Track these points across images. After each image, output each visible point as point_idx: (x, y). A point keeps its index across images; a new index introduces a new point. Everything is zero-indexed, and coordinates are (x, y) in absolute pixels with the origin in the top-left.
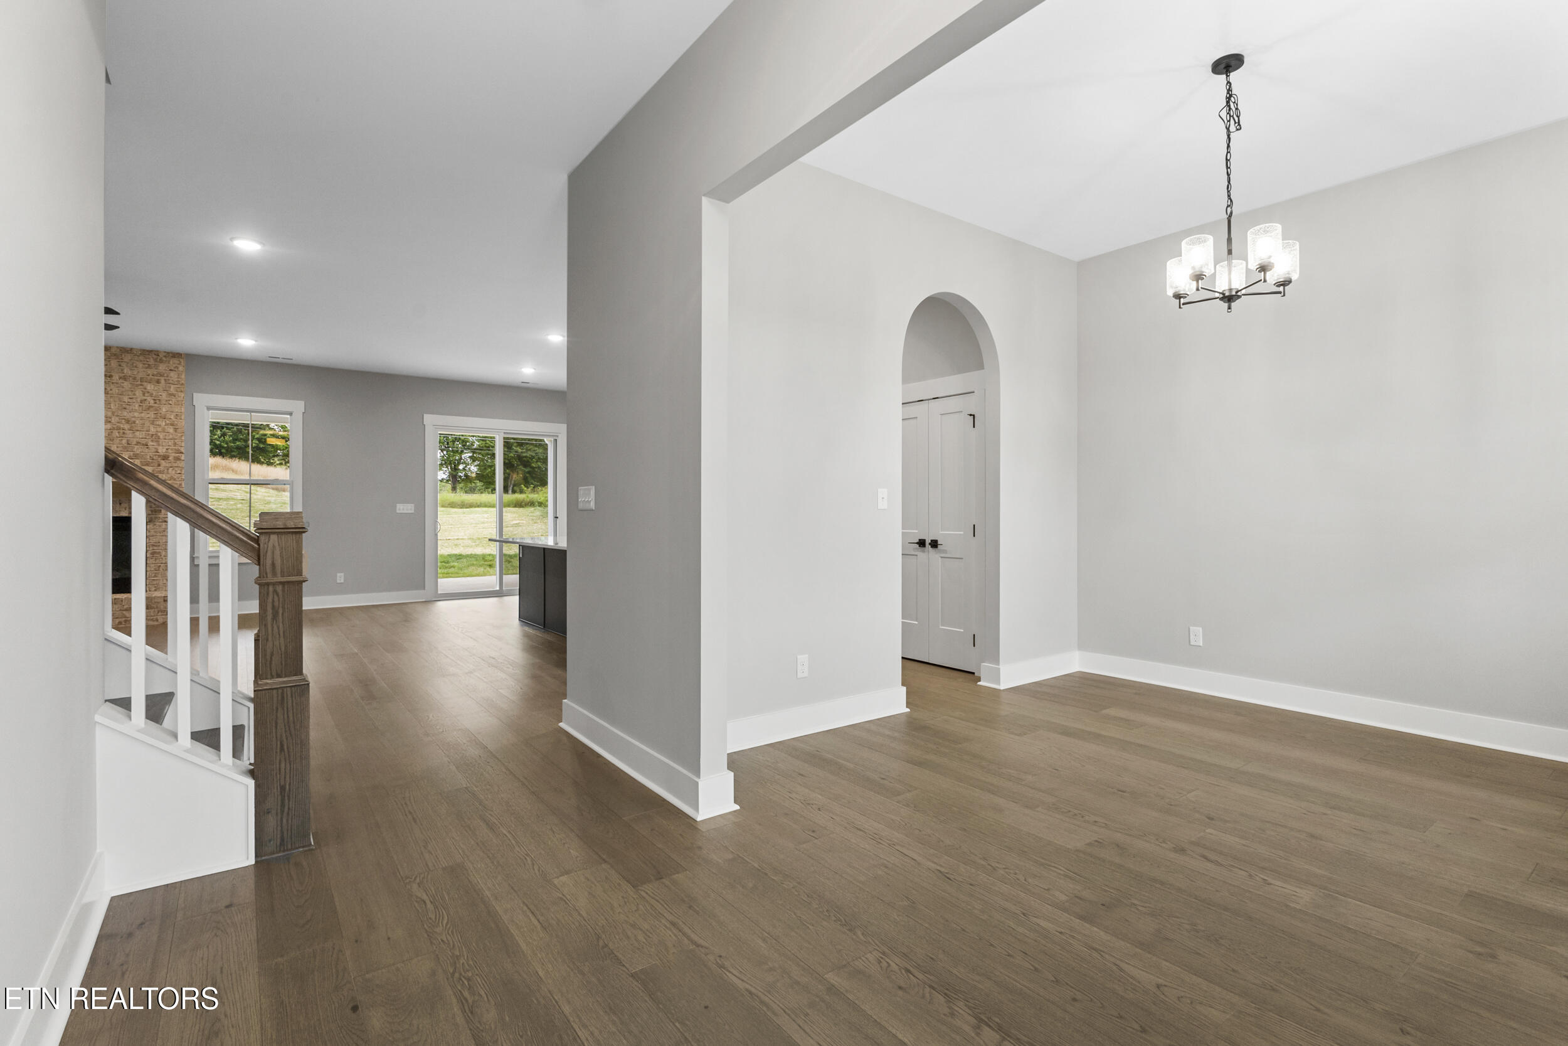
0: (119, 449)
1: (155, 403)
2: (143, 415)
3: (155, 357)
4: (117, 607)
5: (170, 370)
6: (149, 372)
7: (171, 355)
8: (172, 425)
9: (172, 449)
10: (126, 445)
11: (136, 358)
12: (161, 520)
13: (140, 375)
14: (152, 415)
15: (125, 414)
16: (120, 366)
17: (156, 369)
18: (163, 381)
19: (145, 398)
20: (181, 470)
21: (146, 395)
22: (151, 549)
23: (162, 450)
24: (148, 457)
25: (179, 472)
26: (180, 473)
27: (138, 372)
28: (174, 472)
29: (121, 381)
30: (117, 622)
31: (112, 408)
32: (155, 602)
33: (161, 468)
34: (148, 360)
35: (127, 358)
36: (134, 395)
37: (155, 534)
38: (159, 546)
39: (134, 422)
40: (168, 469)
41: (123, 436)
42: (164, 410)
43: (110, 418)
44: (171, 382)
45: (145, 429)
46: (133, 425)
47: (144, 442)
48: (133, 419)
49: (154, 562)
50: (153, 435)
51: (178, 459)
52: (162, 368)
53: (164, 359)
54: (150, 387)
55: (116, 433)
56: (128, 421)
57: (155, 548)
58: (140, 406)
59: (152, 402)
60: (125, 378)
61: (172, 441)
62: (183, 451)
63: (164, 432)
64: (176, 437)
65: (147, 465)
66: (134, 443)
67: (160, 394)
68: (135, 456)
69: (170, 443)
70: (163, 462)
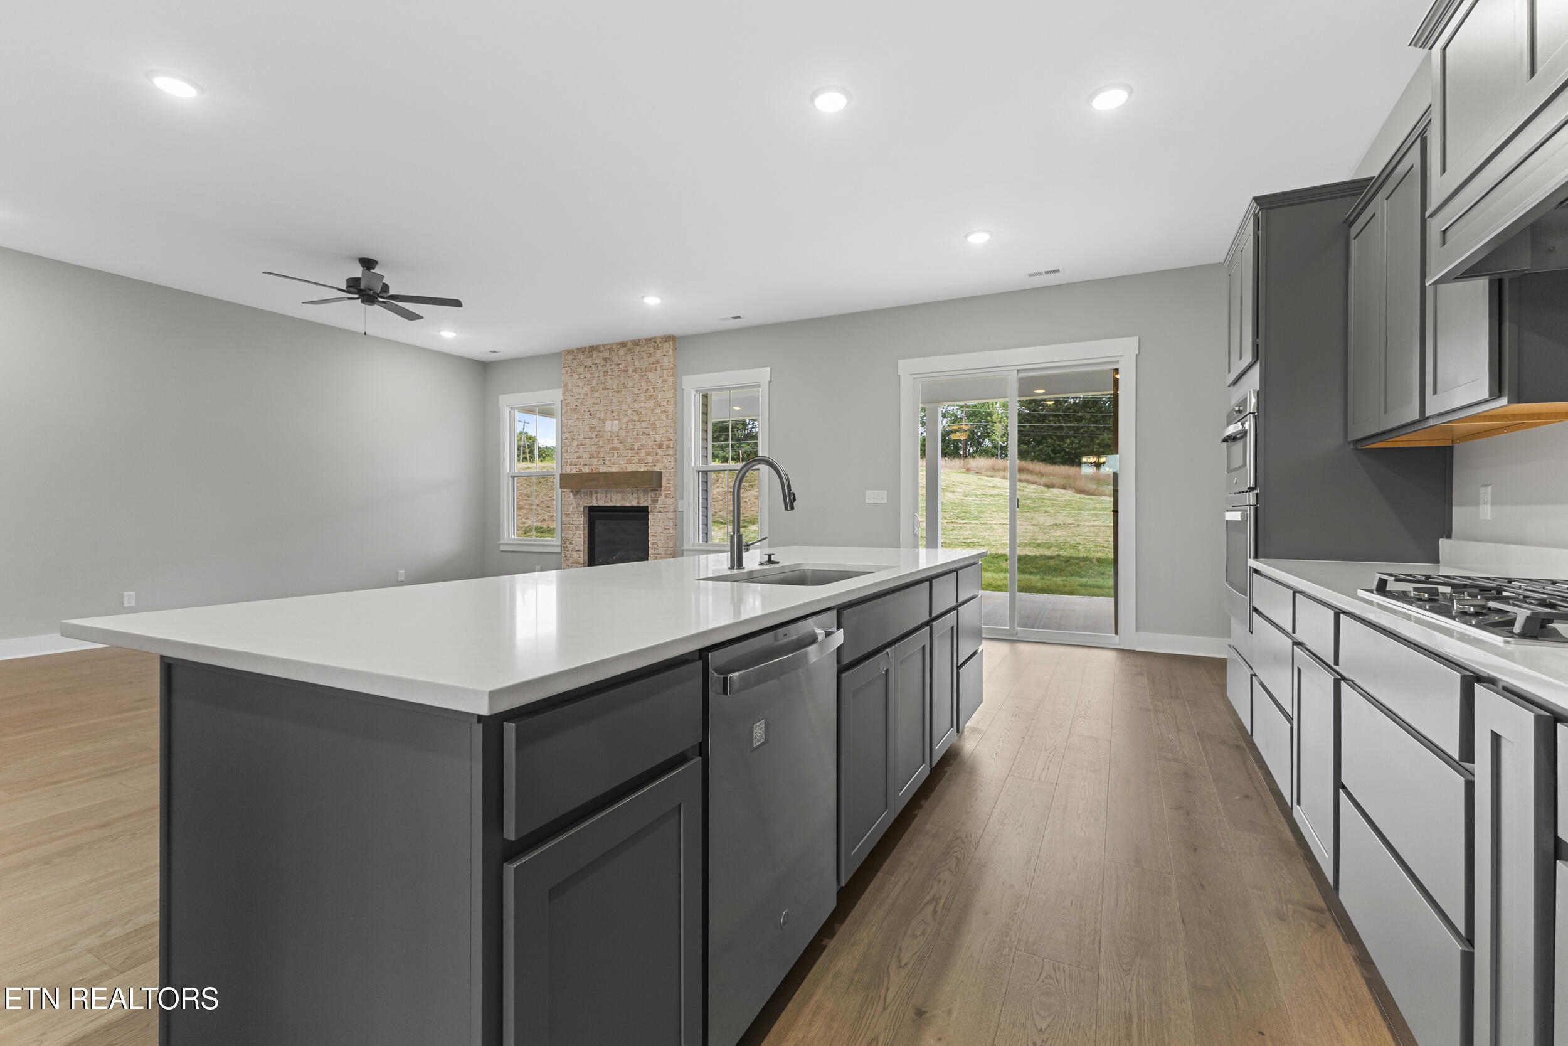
0: (632, 441)
1: (654, 391)
2: (646, 404)
3: (654, 344)
5: (664, 356)
6: (651, 360)
7: (664, 340)
8: (665, 412)
9: (665, 437)
10: (636, 436)
11: (642, 348)
12: (657, 511)
13: (645, 365)
14: (652, 404)
15: (636, 405)
16: (633, 359)
17: (655, 357)
18: (659, 369)
19: (647, 387)
20: (672, 459)
21: (649, 384)
22: (652, 539)
23: (658, 439)
24: (650, 447)
25: (670, 460)
26: (670, 462)
27: (644, 362)
28: (666, 461)
29: (634, 373)
31: (628, 401)
33: (658, 457)
34: (650, 349)
35: (637, 349)
36: (641, 386)
37: (654, 522)
38: (656, 536)
39: (641, 413)
41: (634, 427)
42: (660, 397)
43: (627, 411)
44: (664, 367)
45: (648, 419)
46: (640, 416)
47: (647, 432)
48: (640, 410)
49: (654, 553)
50: (652, 424)
51: (669, 447)
52: (659, 353)
53: (660, 345)
54: (650, 375)
55: (630, 426)
56: (637, 413)
57: (654, 538)
58: (645, 396)
59: (652, 390)
60: (635, 371)
61: (665, 428)
62: (673, 437)
63: (660, 420)
64: (667, 424)
65: (649, 455)
66: (641, 433)
67: (657, 381)
68: (642, 447)
69: (664, 431)
70: (659, 451)
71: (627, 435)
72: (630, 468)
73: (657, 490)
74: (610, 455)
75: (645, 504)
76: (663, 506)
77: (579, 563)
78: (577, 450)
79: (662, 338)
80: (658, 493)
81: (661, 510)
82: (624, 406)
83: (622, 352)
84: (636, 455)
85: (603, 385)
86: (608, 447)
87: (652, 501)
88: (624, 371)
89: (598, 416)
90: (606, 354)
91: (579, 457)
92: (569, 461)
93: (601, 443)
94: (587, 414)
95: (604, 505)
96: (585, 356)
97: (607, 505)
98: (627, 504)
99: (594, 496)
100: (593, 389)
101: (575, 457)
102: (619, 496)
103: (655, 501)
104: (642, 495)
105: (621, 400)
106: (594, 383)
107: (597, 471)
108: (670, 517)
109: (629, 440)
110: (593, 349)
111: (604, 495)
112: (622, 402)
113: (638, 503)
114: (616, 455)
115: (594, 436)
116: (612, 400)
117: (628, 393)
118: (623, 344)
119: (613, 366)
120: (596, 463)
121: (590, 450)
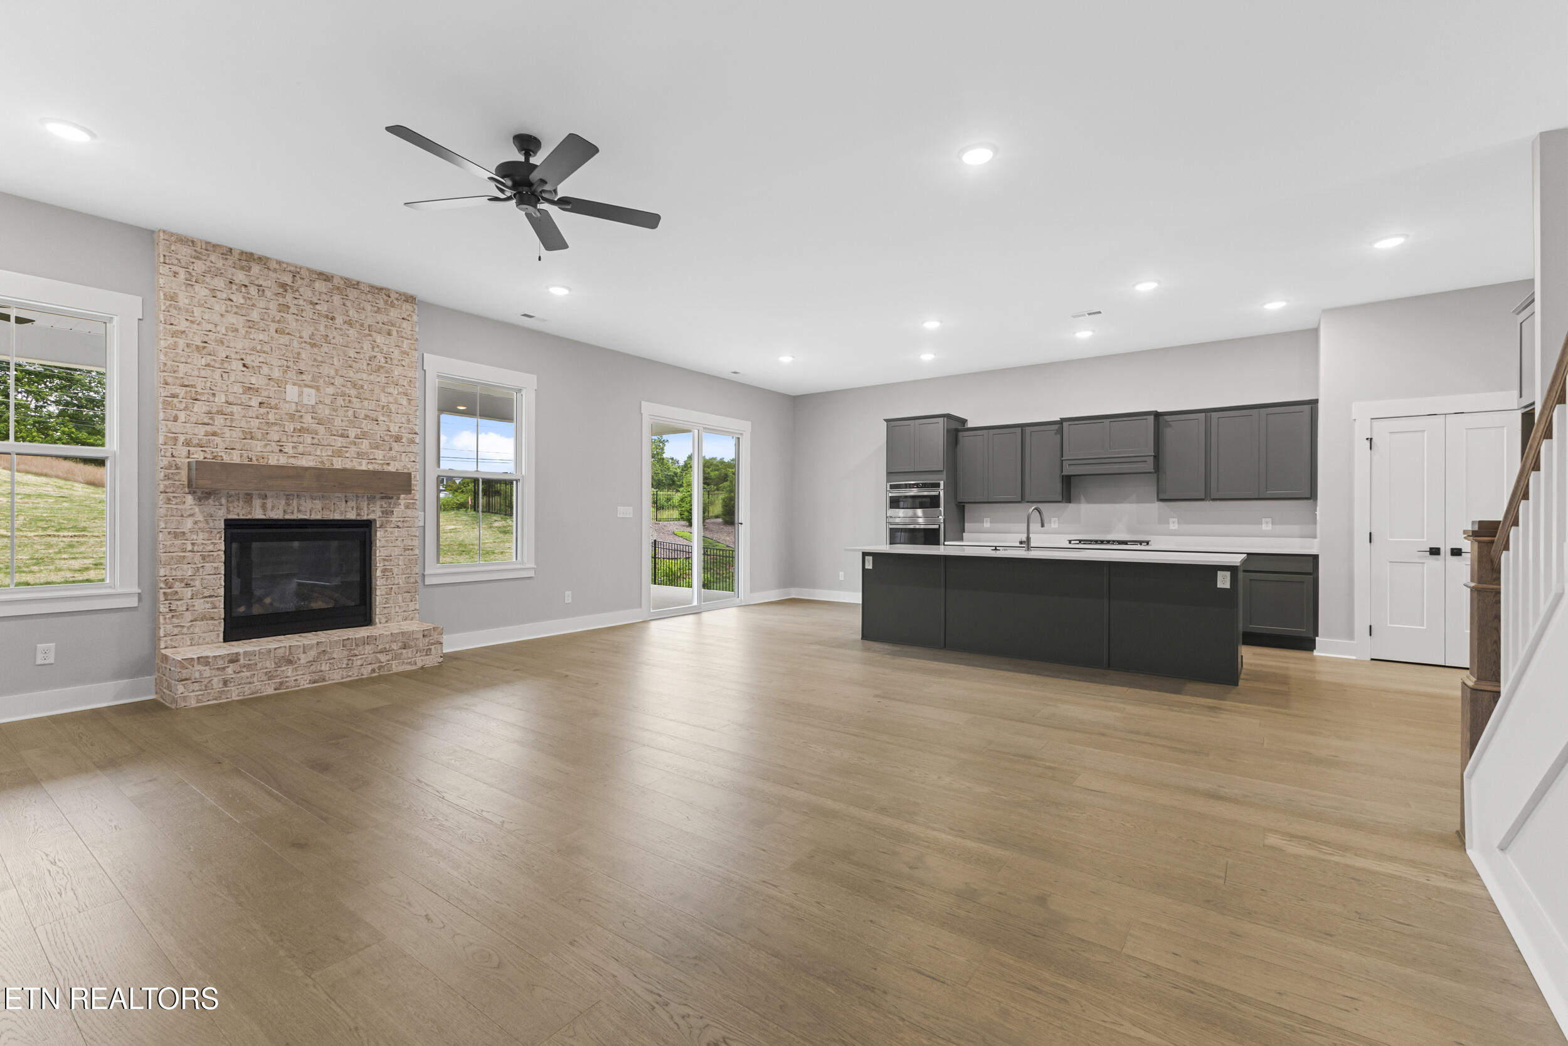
0: (344, 424)
1: (386, 362)
2: (372, 378)
3: (385, 297)
5: (403, 319)
6: (379, 318)
7: (403, 297)
8: (406, 394)
9: (405, 429)
10: (352, 418)
11: (364, 297)
12: (393, 526)
13: (369, 321)
14: (382, 379)
15: (351, 374)
16: (344, 305)
17: (387, 315)
18: (394, 333)
19: (375, 354)
20: (415, 457)
21: (376, 350)
22: (382, 565)
23: (394, 429)
24: (379, 437)
25: (412, 459)
26: (414, 461)
27: (366, 317)
28: (407, 460)
29: (346, 326)
30: (370, 669)
31: (335, 364)
32: (414, 639)
33: (393, 453)
34: (378, 302)
35: (353, 294)
36: (362, 348)
37: (386, 544)
38: (391, 560)
39: (362, 387)
40: (401, 455)
41: (348, 405)
42: (396, 373)
43: (333, 378)
44: (404, 334)
45: (375, 398)
46: (361, 391)
47: (374, 416)
48: (361, 383)
49: (385, 583)
50: (383, 406)
51: (411, 441)
52: (394, 313)
53: (396, 302)
54: (380, 339)
55: (340, 401)
56: (354, 386)
57: (386, 563)
58: (368, 364)
59: (383, 360)
60: (350, 323)
61: (406, 416)
62: (417, 431)
63: (396, 403)
64: (410, 412)
65: (377, 448)
66: (362, 416)
67: (391, 350)
68: (364, 435)
69: (404, 420)
70: (395, 446)
71: (334, 413)
72: (338, 464)
73: (392, 498)
74: (295, 439)
75: (371, 517)
76: (402, 519)
78: (206, 420)
79: (400, 295)
80: (393, 501)
81: (400, 524)
82: (326, 370)
83: (319, 285)
84: (352, 446)
85: (277, 325)
86: (290, 427)
87: (383, 512)
88: (327, 316)
89: (265, 370)
90: (287, 279)
91: (214, 434)
92: (182, 438)
93: (272, 418)
94: (237, 365)
95: (281, 517)
96: (230, 262)
97: (287, 517)
98: (337, 516)
99: (257, 503)
100: (251, 324)
101: (203, 434)
102: (318, 504)
103: (387, 513)
104: (366, 503)
105: (320, 359)
106: (255, 315)
107: (262, 462)
108: (413, 534)
109: (337, 422)
110: (248, 259)
111: (283, 502)
112: (322, 362)
113: (358, 515)
114: (309, 440)
115: (254, 403)
116: (299, 354)
117: (334, 352)
118: (327, 277)
119: (301, 302)
120: (259, 449)
121: (243, 424)
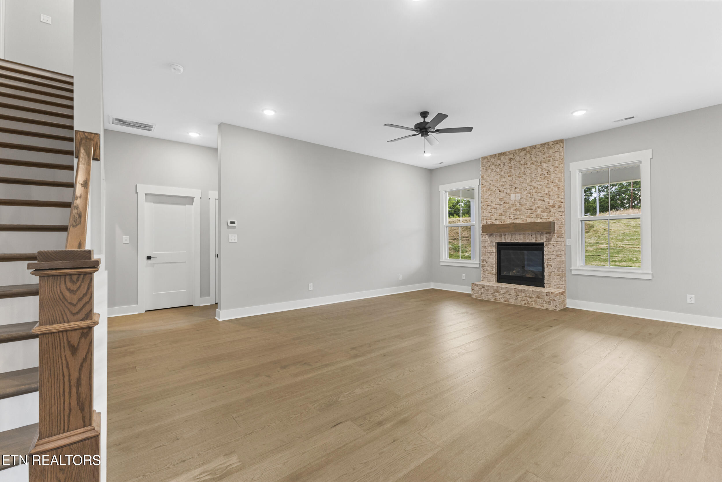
0: (531, 204)
1: (548, 174)
2: (542, 182)
3: (547, 146)
4: (524, 294)
5: (555, 152)
6: (545, 156)
7: (555, 142)
8: (557, 186)
9: (557, 201)
10: (534, 202)
11: (538, 150)
12: (551, 245)
13: (540, 159)
14: (546, 182)
15: (533, 184)
16: (531, 157)
17: (548, 153)
18: (551, 160)
19: (542, 172)
20: (562, 214)
21: (543, 170)
22: (547, 262)
23: (551, 203)
24: (545, 207)
25: (560, 215)
26: (561, 216)
27: (539, 158)
28: (558, 215)
29: (531, 165)
31: (527, 181)
32: (543, 295)
33: (551, 213)
34: (544, 150)
35: (534, 151)
36: (538, 172)
37: (548, 253)
38: (551, 260)
39: (537, 188)
40: (555, 213)
41: (532, 196)
42: (552, 177)
43: (527, 187)
44: (556, 159)
45: (543, 191)
46: (537, 189)
47: (542, 199)
48: (537, 186)
49: (548, 270)
50: (546, 194)
51: (560, 207)
52: (551, 151)
53: (552, 146)
54: (545, 165)
55: (529, 196)
56: (534, 188)
57: (549, 262)
58: (540, 177)
59: (546, 174)
60: (533, 164)
61: (557, 196)
62: (563, 201)
63: (552, 191)
64: (559, 193)
65: (544, 212)
66: (538, 200)
67: (550, 168)
68: (539, 207)
69: (556, 197)
70: (552, 210)
71: (527, 201)
72: (529, 221)
73: (551, 233)
74: (514, 213)
75: (542, 241)
76: (555, 242)
77: (492, 274)
78: (490, 211)
79: (554, 142)
80: (551, 234)
81: (554, 244)
82: (524, 185)
83: (522, 154)
84: (534, 213)
85: (508, 174)
86: (512, 209)
87: (547, 239)
88: (524, 164)
89: (505, 191)
90: (511, 156)
91: (492, 215)
92: (485, 218)
93: (507, 207)
94: (498, 192)
95: (510, 242)
96: (496, 159)
97: (512, 242)
98: (528, 241)
99: (503, 237)
100: (501, 177)
101: (490, 216)
102: (522, 237)
103: (549, 240)
104: (539, 236)
105: (522, 181)
106: (502, 173)
107: (505, 223)
108: (561, 249)
109: (528, 204)
110: (501, 154)
111: (510, 236)
112: (523, 182)
113: (536, 240)
114: (518, 213)
115: (502, 203)
116: (515, 182)
117: (527, 177)
118: (524, 149)
119: (516, 163)
120: (504, 218)
121: (499, 211)
